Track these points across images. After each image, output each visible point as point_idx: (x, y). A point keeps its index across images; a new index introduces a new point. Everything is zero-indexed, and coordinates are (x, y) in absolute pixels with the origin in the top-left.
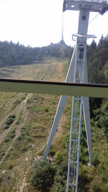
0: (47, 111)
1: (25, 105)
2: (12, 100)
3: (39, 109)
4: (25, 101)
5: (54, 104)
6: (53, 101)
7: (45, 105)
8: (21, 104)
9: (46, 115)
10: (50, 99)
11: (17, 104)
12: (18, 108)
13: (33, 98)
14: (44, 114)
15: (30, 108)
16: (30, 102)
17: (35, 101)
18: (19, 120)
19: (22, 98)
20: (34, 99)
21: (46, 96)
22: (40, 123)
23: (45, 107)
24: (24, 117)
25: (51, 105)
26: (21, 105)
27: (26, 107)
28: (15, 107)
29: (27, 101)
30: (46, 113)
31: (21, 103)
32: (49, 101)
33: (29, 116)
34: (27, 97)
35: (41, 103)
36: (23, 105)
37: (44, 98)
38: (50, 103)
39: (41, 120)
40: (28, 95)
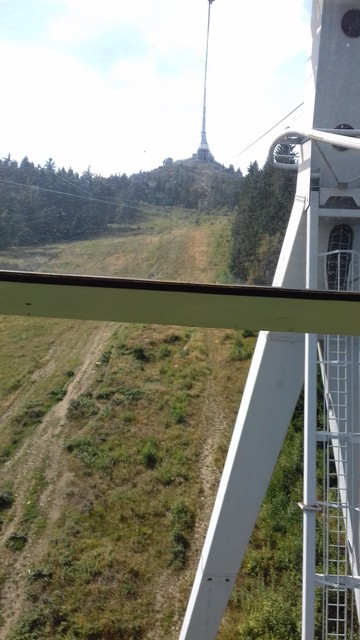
0: (151, 462)
1: (57, 431)
2: (9, 407)
3: (115, 454)
4: (62, 409)
5: (181, 421)
6: (178, 405)
7: (144, 431)
8: (42, 426)
10: (163, 393)
11: (25, 425)
12: (29, 446)
13: (95, 394)
14: (138, 479)
15: (78, 446)
16: (83, 413)
17: (103, 407)
18: (26, 521)
19: (53, 393)
20: (100, 397)
21: (149, 380)
22: (118, 539)
23: (144, 442)
24: (50, 503)
25: (168, 426)
26: (45, 431)
27: (61, 442)
28: (15, 442)
29: (70, 410)
30: (150, 472)
31: (46, 419)
32: (161, 409)
33: (71, 495)
34: (70, 388)
35: (128, 420)
36: (50, 431)
37: (138, 393)
38: (163, 417)
39: (123, 519)
40: (77, 379)
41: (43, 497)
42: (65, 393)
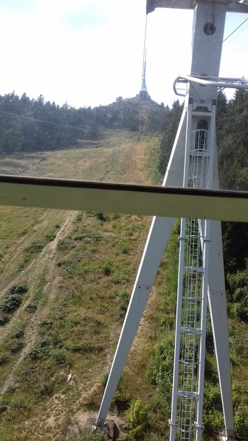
0: (107, 272)
1: (51, 256)
2: (21, 244)
3: (86, 268)
4: (53, 245)
5: (125, 252)
6: (124, 244)
7: (103, 256)
8: (42, 253)
9: (106, 285)
10: (114, 238)
11: (32, 252)
12: (35, 263)
13: (73, 237)
14: (99, 281)
15: (64, 263)
16: (66, 247)
17: (78, 244)
18: (36, 299)
19: (47, 236)
20: (76, 239)
21: (106, 231)
22: (89, 308)
23: (103, 262)
24: (49, 291)
25: (117, 255)
26: (44, 256)
27: (54, 262)
28: (26, 261)
29: (58, 245)
30: (107, 277)
31: (44, 250)
32: (114, 246)
33: (61, 287)
34: (58, 234)
35: (94, 251)
36: (47, 256)
37: (100, 237)
38: (115, 250)
39: (91, 299)
40: (62, 229)
41: (45, 288)
42: (55, 237)
